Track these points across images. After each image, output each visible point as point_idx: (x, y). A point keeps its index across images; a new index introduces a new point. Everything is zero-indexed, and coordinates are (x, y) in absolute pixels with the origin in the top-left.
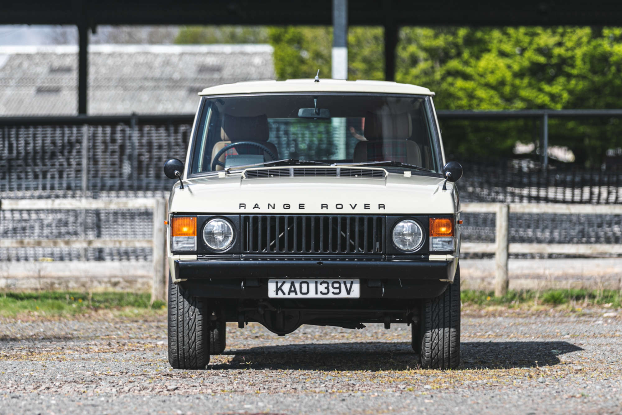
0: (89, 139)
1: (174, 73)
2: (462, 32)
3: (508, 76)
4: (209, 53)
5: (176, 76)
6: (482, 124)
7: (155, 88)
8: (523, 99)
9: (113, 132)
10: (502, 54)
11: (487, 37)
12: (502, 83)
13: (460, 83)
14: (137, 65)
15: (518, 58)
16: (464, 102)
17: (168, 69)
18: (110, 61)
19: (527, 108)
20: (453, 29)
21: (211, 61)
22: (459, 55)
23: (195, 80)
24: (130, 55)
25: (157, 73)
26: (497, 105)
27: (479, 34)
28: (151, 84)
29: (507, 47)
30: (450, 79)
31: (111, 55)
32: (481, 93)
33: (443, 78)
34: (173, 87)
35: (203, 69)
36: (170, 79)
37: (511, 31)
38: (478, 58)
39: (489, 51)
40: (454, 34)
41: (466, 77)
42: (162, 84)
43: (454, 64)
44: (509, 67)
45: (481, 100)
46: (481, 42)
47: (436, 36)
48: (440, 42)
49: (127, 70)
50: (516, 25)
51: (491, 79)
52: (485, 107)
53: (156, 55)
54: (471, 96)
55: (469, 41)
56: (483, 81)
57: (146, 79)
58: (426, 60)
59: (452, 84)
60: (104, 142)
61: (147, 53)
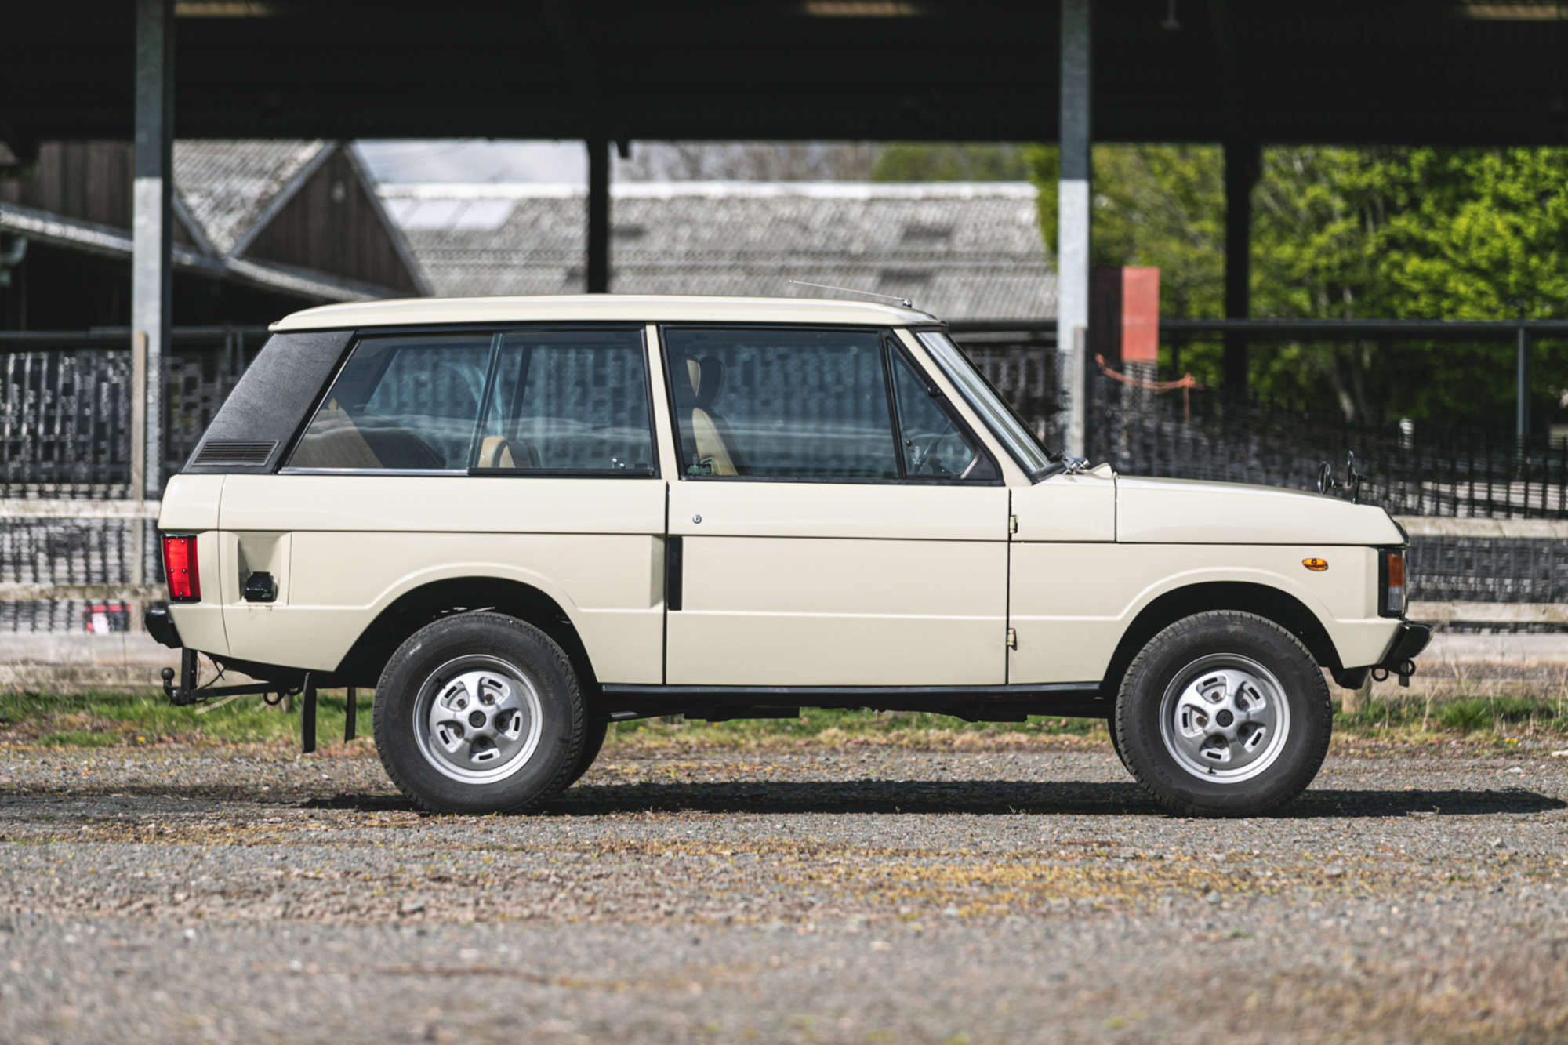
0: (549, 377)
1: (851, 240)
2: (1419, 158)
3: (1516, 247)
4: (927, 199)
5: (857, 247)
6: (1461, 349)
7: (811, 271)
8: (1548, 299)
9: (600, 363)
10: (1504, 204)
11: (1470, 170)
12: (1502, 264)
13: (1414, 264)
14: (778, 221)
15: (1535, 212)
16: (1424, 303)
17: (842, 232)
18: (722, 216)
19: (1553, 317)
20: (1403, 151)
21: (929, 215)
22: (1414, 204)
23: (896, 255)
24: (764, 203)
25: (817, 242)
26: (1490, 311)
27: (1455, 163)
28: (804, 263)
29: (1513, 190)
30: (1395, 256)
31: (724, 202)
32: (1459, 285)
33: (1382, 253)
34: (849, 269)
35: (914, 232)
36: (844, 254)
37: (1521, 155)
38: (1453, 213)
39: (1476, 197)
40: (1404, 162)
41: (1427, 251)
42: (828, 263)
43: (1403, 224)
44: (1517, 231)
45: (1460, 300)
46: (1459, 177)
47: (1365, 167)
48: (1375, 176)
49: (756, 234)
50: (1532, 144)
51: (1478, 255)
52: (1468, 313)
53: (818, 203)
54: (1438, 291)
55: (1435, 177)
56: (1462, 261)
57: (794, 252)
58: (1346, 215)
59: (1399, 266)
60: (581, 383)
61: (799, 199)
